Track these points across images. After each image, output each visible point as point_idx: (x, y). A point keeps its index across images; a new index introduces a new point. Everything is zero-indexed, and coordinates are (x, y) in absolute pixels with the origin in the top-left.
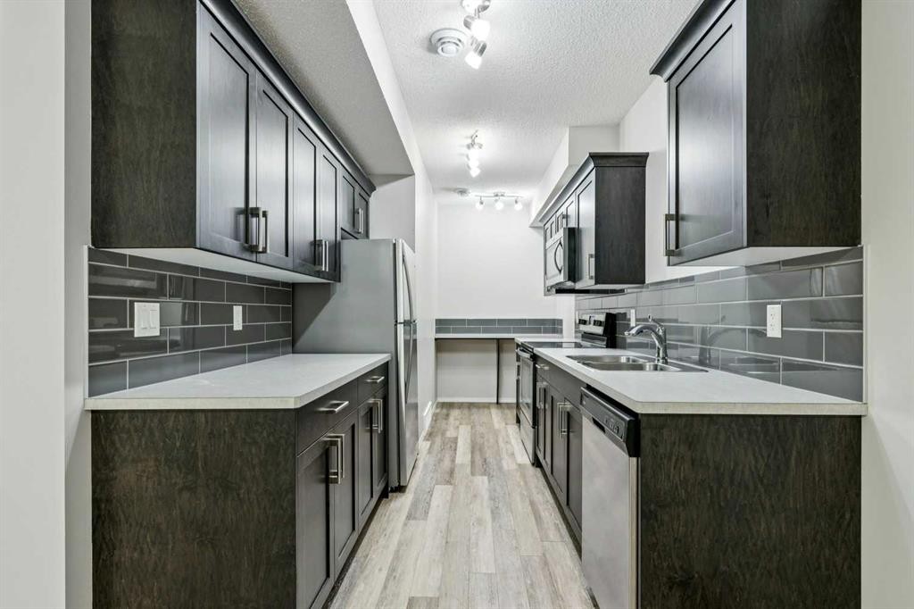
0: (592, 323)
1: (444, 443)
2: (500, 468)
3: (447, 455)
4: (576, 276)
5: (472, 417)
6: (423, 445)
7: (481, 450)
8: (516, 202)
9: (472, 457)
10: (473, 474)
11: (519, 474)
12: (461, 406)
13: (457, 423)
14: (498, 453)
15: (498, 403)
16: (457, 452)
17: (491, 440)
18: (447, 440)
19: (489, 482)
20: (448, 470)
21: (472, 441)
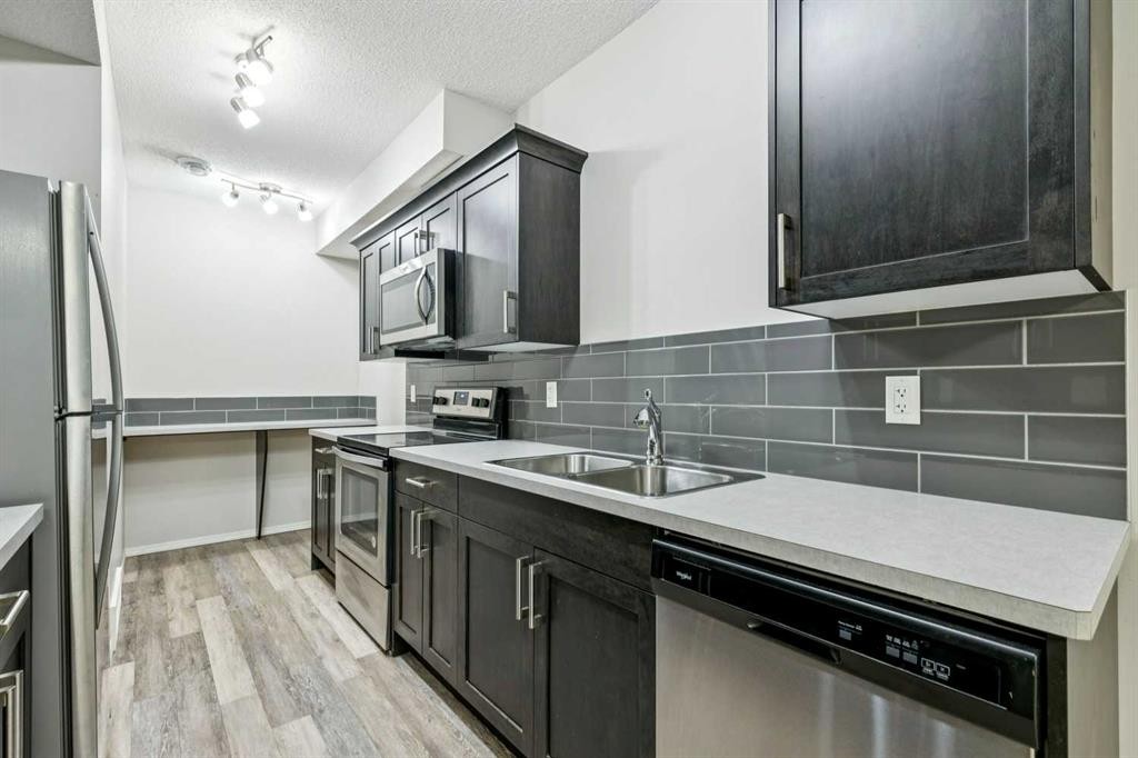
0: (470, 401)
1: (171, 658)
2: (327, 682)
3: (189, 688)
4: (459, 326)
5: (218, 576)
6: (117, 680)
7: (267, 650)
8: (302, 207)
9: (254, 675)
10: (274, 721)
11: (370, 683)
12: (183, 556)
13: (189, 597)
14: (307, 648)
15: (259, 537)
16: (214, 669)
17: (281, 620)
18: (177, 646)
19: (320, 728)
20: (207, 731)
21: (237, 631)
